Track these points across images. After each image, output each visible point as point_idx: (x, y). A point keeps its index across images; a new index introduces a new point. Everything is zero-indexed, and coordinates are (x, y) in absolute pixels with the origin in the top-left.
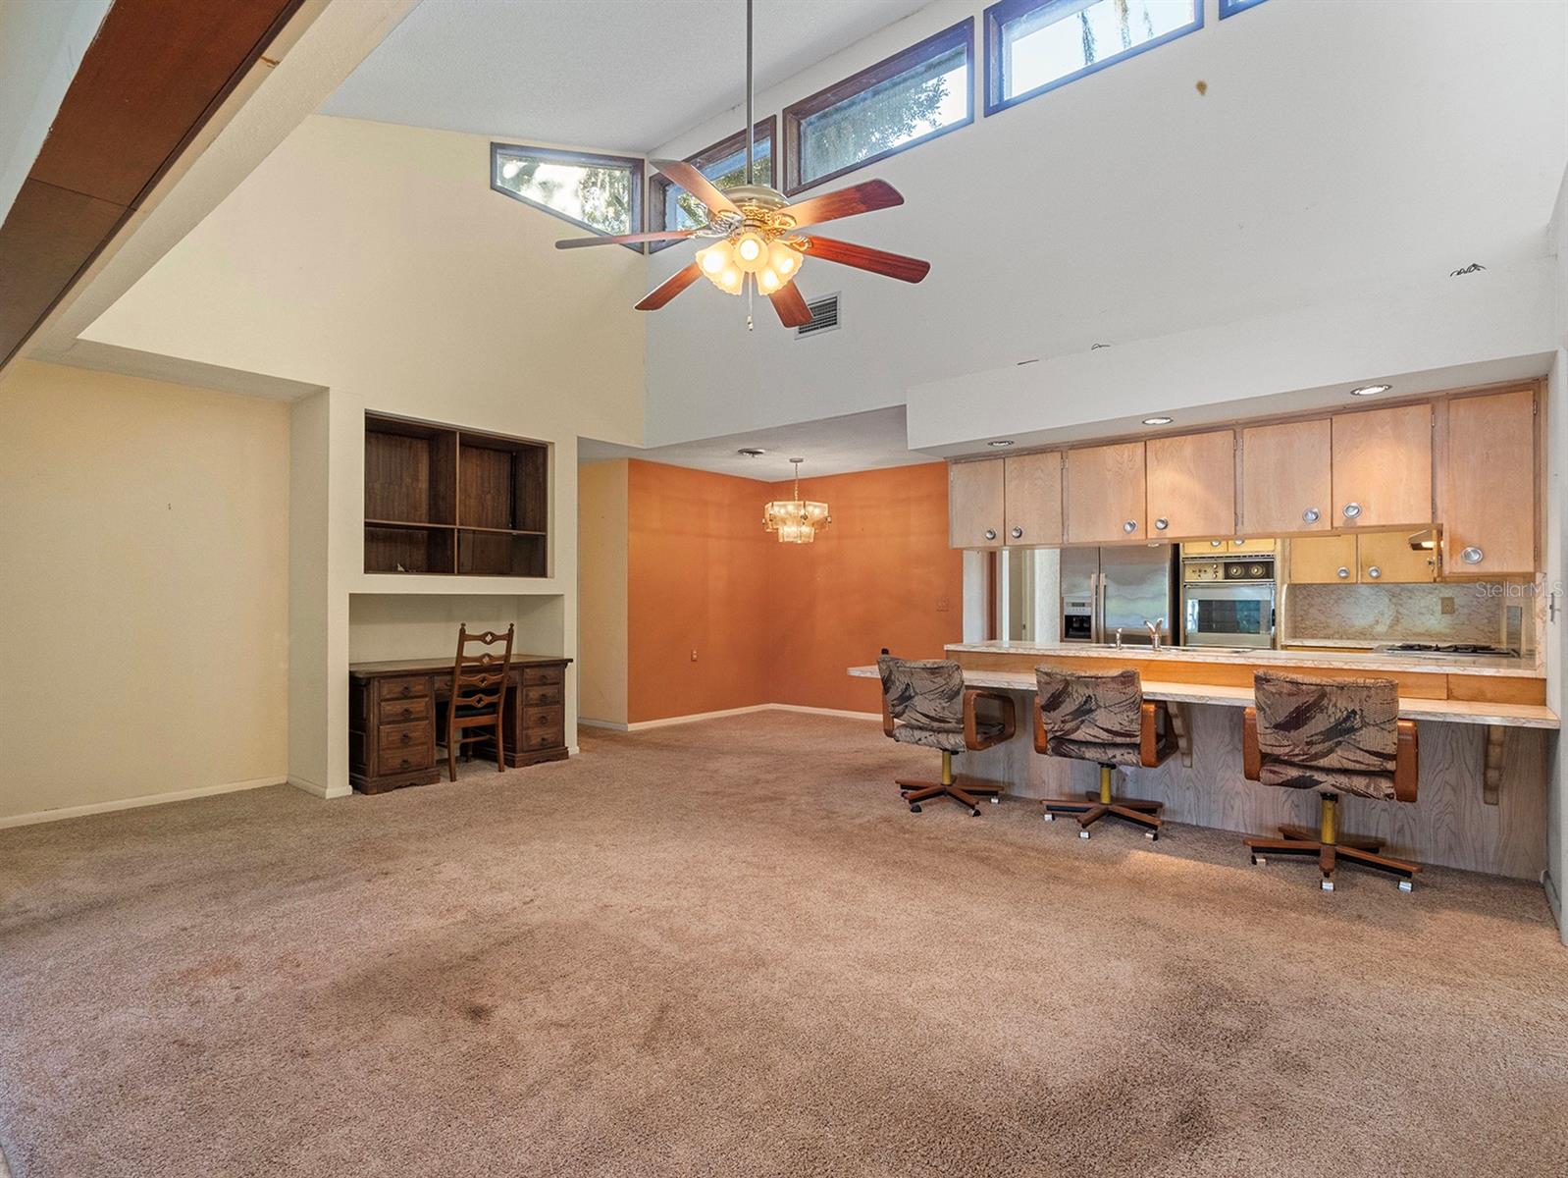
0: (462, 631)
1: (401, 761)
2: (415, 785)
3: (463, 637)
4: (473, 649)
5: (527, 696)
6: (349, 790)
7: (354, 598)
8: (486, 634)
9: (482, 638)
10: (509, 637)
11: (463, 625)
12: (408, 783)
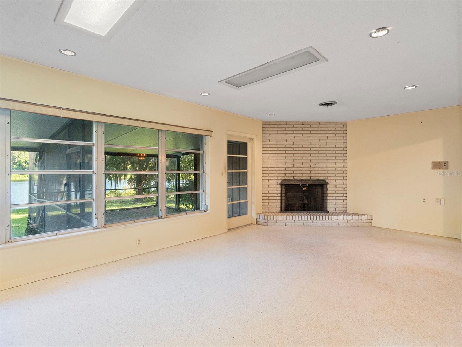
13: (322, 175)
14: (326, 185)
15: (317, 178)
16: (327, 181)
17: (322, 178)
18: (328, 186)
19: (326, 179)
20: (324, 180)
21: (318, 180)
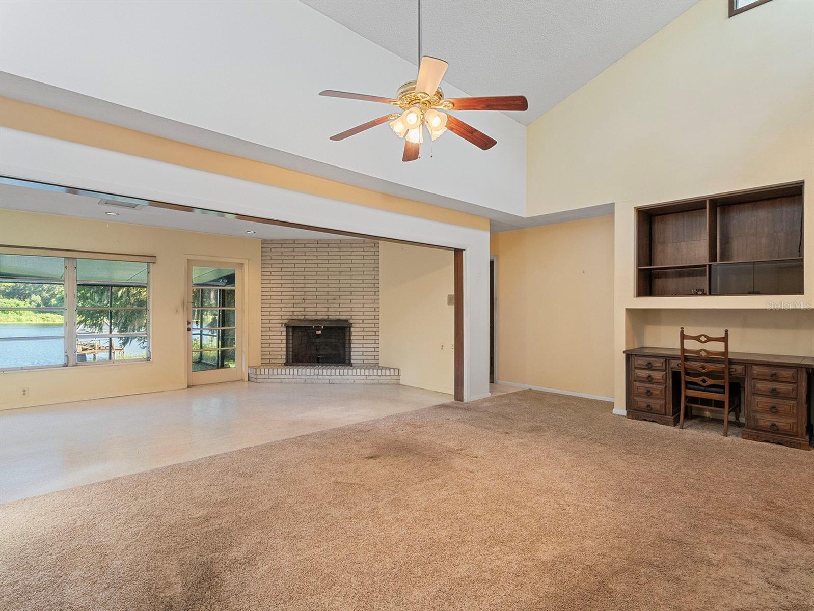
0: (682, 332)
1: (646, 405)
2: (656, 422)
3: (683, 337)
4: (690, 345)
5: (755, 386)
6: (624, 413)
7: (629, 311)
8: (701, 336)
9: (697, 338)
10: (725, 339)
11: (682, 329)
12: (651, 420)
13: (344, 313)
14: (350, 328)
15: (338, 317)
16: (351, 321)
17: (344, 318)
18: (352, 329)
19: (349, 319)
20: (346, 321)
21: (339, 320)
